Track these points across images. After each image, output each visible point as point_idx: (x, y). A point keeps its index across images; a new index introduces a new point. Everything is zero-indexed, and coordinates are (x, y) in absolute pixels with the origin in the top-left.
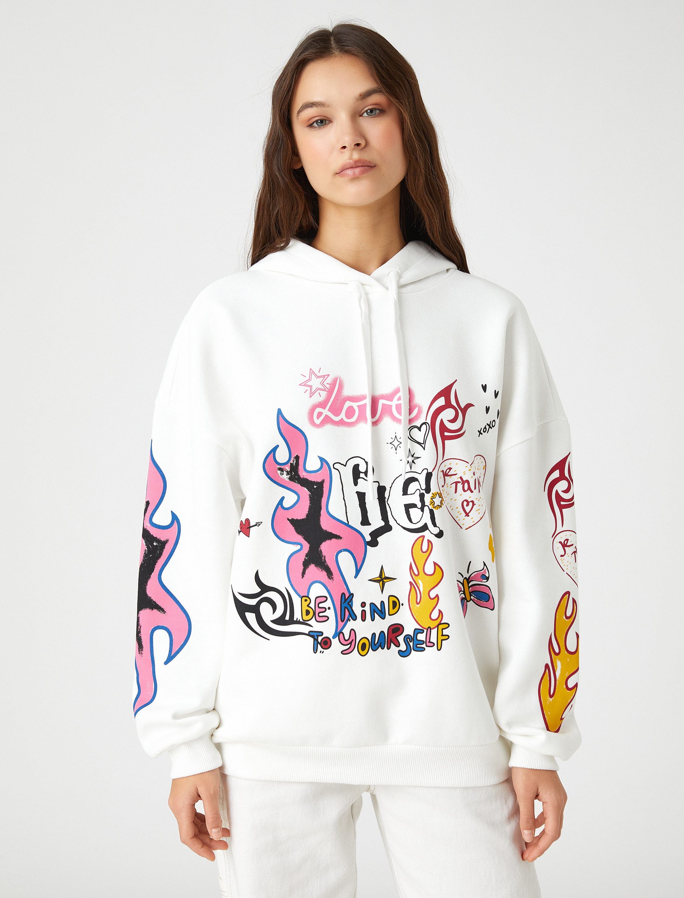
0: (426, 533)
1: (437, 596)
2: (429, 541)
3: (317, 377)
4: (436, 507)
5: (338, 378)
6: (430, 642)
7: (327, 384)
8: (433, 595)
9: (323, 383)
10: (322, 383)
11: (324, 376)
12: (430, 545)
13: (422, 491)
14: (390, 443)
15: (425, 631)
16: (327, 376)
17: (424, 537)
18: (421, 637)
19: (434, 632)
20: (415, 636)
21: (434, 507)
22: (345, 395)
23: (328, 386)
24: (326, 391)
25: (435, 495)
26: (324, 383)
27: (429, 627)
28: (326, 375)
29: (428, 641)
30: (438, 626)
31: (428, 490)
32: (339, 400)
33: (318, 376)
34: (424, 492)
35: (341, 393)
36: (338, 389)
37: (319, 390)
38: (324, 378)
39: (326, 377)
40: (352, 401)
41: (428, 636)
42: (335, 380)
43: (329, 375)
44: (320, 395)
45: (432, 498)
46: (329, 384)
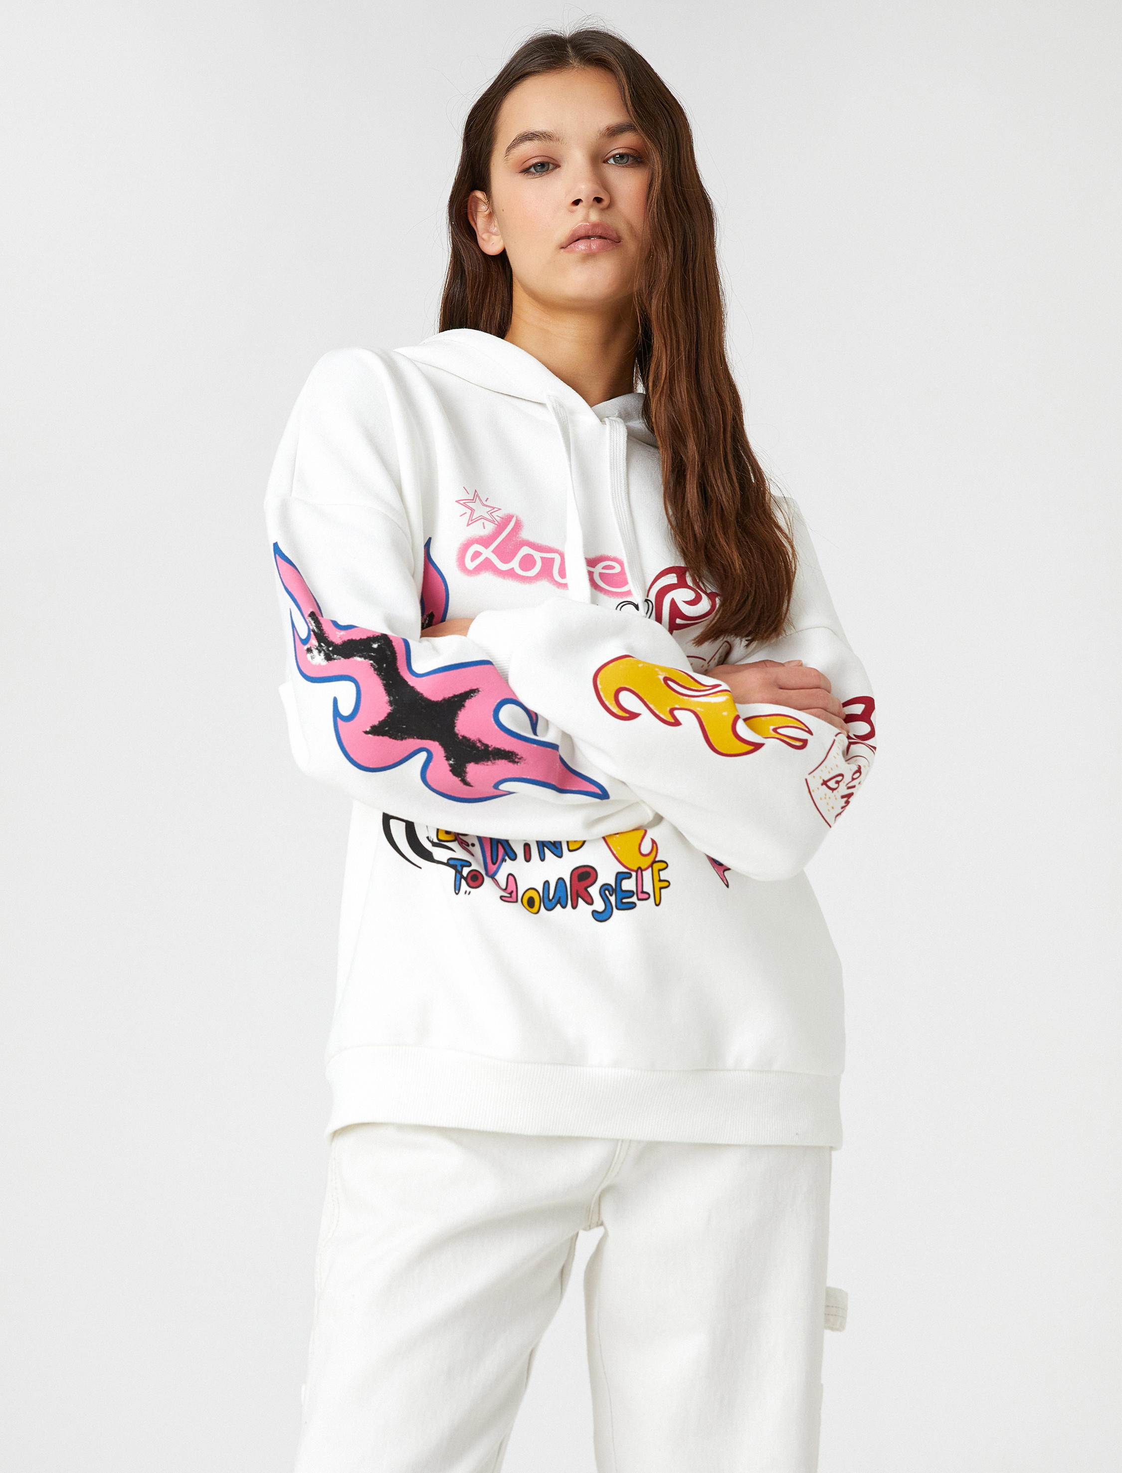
3: (483, 505)
5: (515, 516)
6: (642, 892)
7: (497, 517)
11: (492, 508)
15: (634, 874)
16: (498, 510)
18: (628, 885)
19: (647, 875)
20: (618, 885)
22: (523, 538)
23: (498, 520)
24: (495, 524)
26: (491, 515)
27: (640, 868)
28: (495, 508)
29: (640, 890)
30: (651, 866)
33: (485, 504)
36: (513, 528)
37: (484, 519)
38: (492, 510)
40: (533, 549)
41: (640, 882)
42: (509, 517)
44: (484, 526)
46: (500, 517)
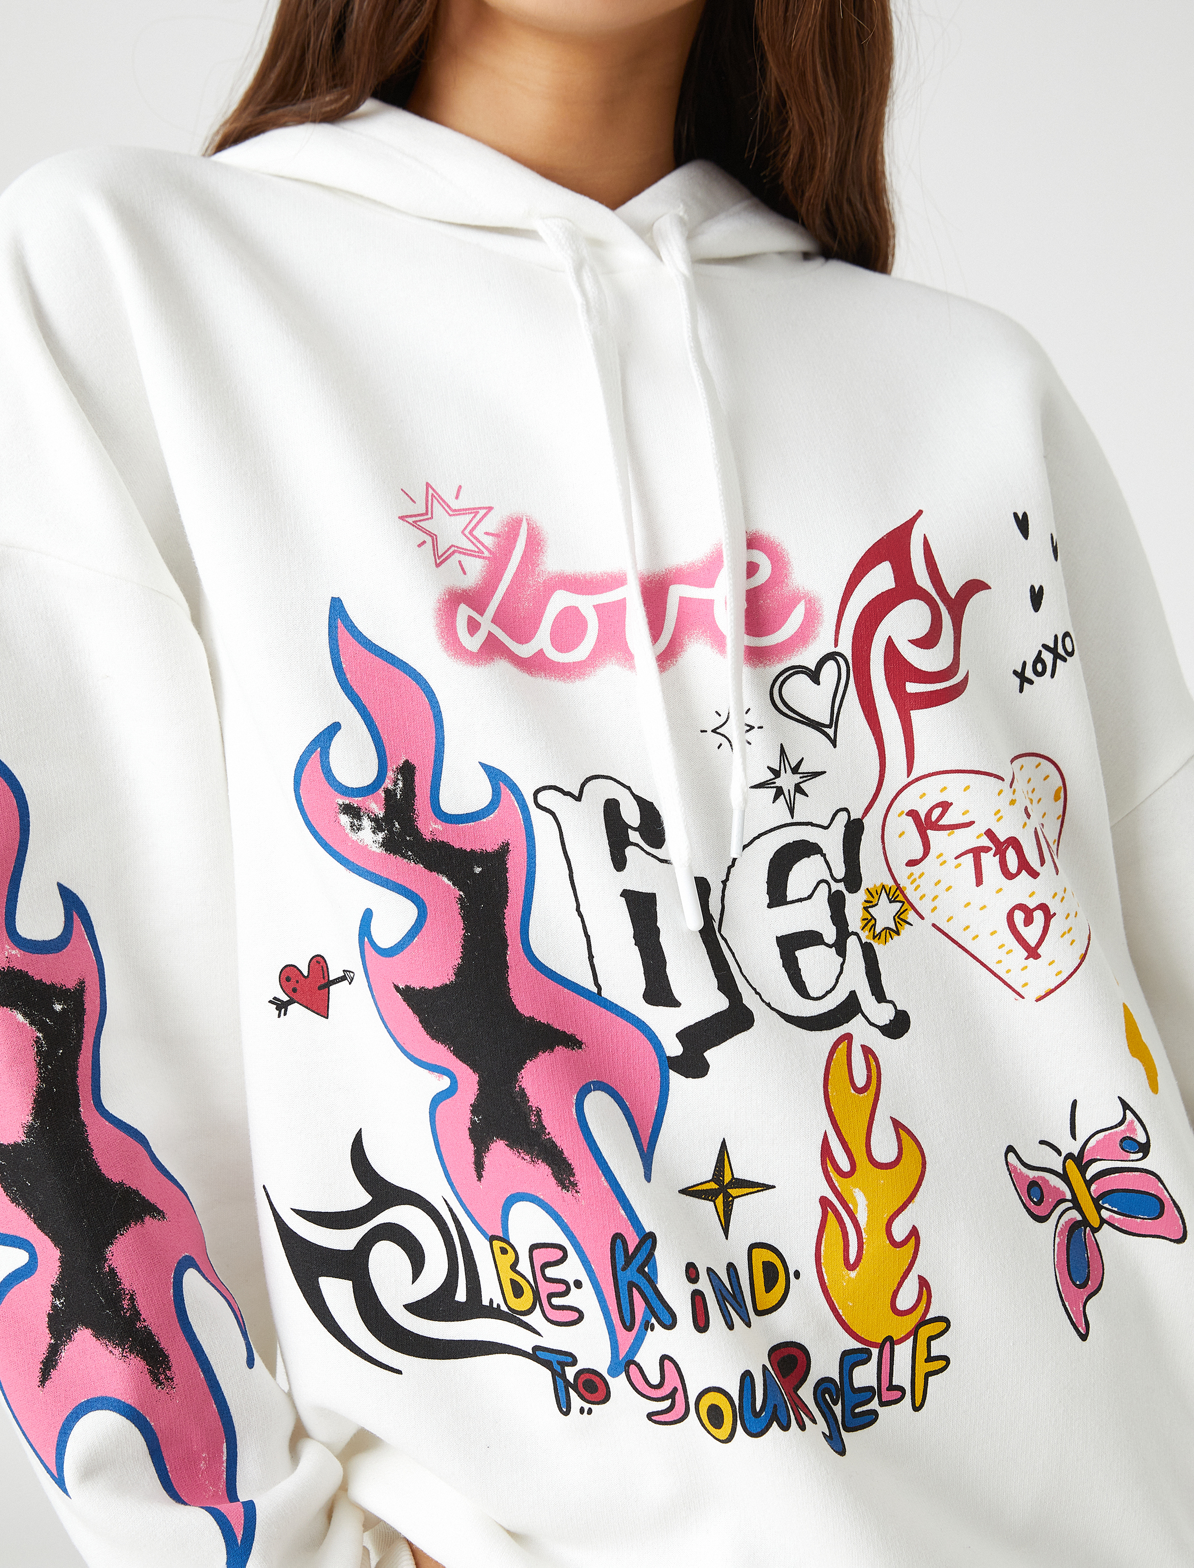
0: (856, 1026)
1: (914, 1232)
2: (867, 1051)
3: (451, 513)
4: (880, 933)
5: (524, 520)
6: (892, 1388)
7: (486, 533)
8: (900, 1231)
9: (471, 532)
10: (469, 532)
11: (474, 511)
12: (873, 1064)
13: (835, 887)
14: (714, 731)
15: (875, 1352)
16: (485, 511)
17: (848, 1037)
18: (865, 1376)
19: (903, 1352)
20: (846, 1379)
21: (874, 937)
22: (550, 570)
23: (489, 541)
24: (484, 558)
25: (875, 894)
26: (474, 533)
27: (889, 1338)
28: (480, 508)
29: (885, 1384)
30: (915, 1332)
31: (853, 879)
32: (529, 586)
33: (455, 510)
34: (841, 887)
35: (535, 565)
36: (525, 552)
37: (460, 553)
38: (474, 517)
39: (482, 512)
40: (576, 591)
41: (886, 1369)
42: (513, 526)
43: (490, 509)
44: (463, 569)
45: (868, 905)
46: (492, 535)
